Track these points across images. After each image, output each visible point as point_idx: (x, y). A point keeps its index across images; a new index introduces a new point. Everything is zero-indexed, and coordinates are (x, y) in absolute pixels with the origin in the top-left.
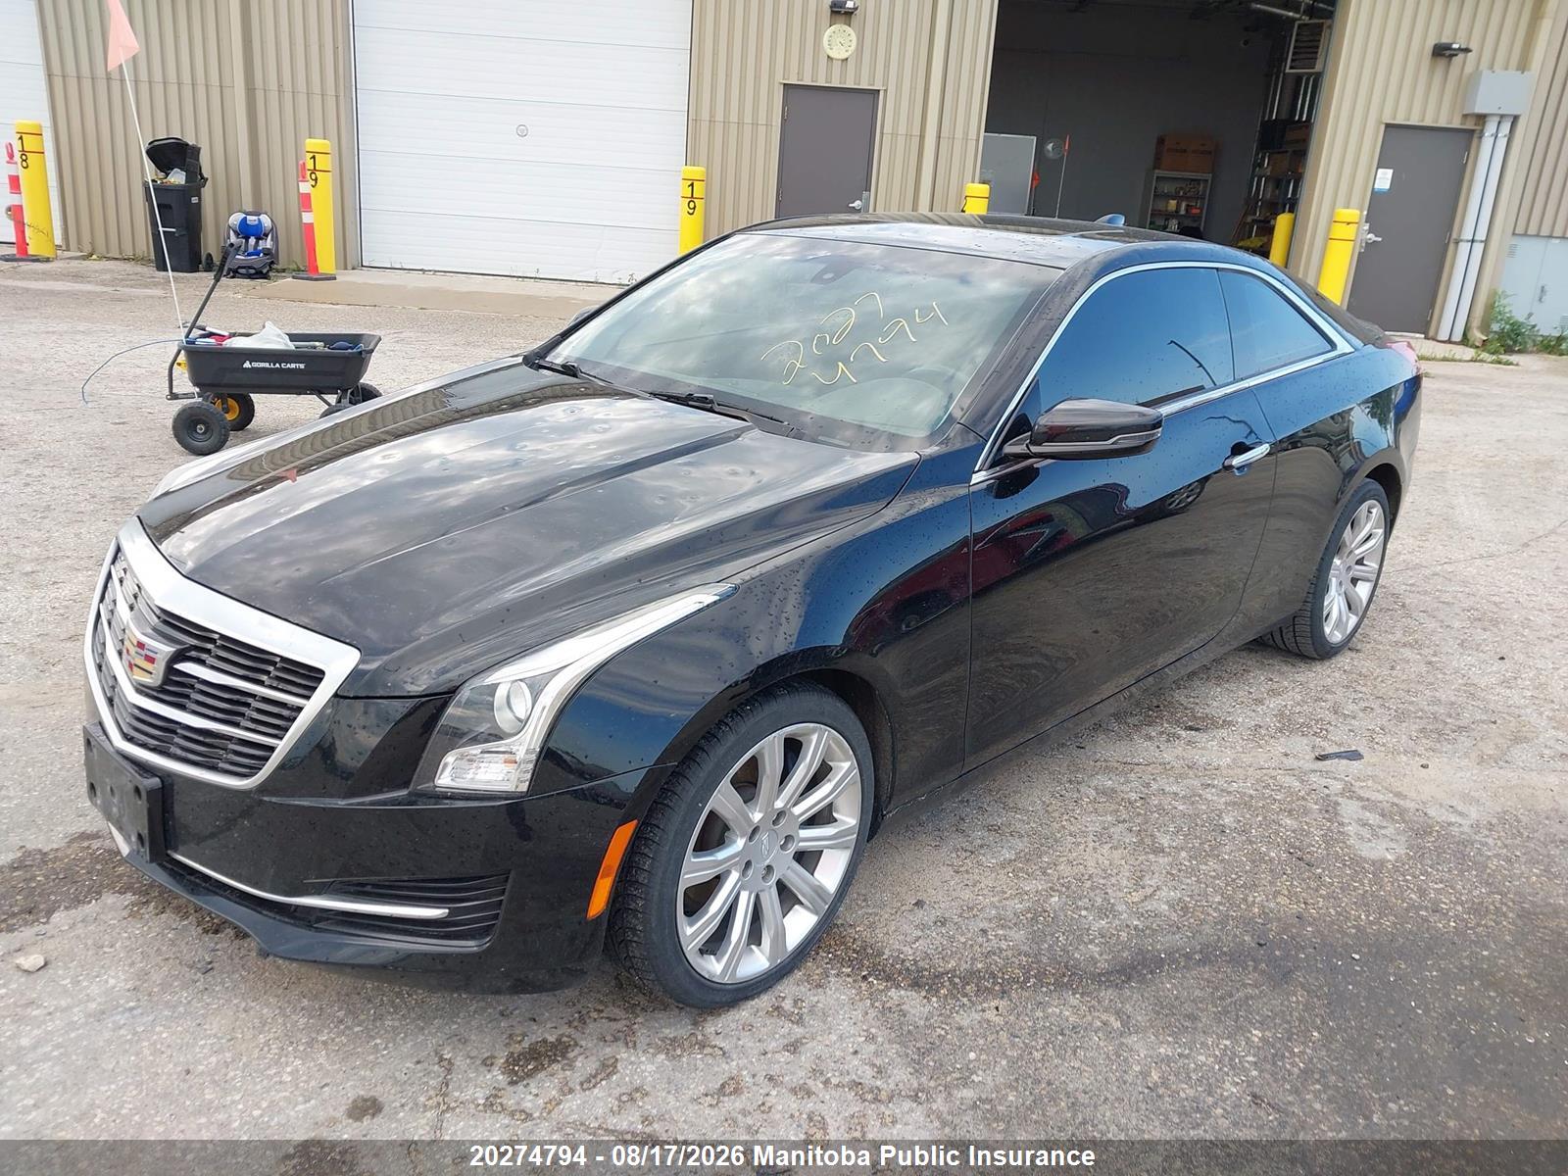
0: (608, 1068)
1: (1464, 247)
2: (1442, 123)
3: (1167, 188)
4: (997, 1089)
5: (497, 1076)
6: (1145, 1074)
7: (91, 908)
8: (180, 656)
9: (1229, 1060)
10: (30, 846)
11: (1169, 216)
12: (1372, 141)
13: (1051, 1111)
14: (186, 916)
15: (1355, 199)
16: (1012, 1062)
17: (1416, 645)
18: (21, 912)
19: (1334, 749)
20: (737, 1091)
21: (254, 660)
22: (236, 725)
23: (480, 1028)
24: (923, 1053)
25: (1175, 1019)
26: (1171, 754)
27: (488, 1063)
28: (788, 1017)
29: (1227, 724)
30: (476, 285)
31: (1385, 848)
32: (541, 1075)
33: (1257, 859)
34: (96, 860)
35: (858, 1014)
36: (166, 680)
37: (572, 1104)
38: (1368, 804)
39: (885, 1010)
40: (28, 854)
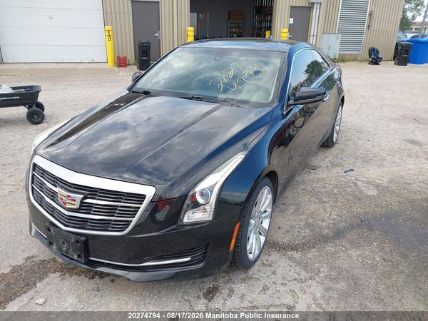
0: (232, 291)
1: (312, 37)
2: (304, 5)
3: (232, 25)
4: (328, 272)
5: (203, 301)
6: (357, 260)
7: (47, 280)
8: (86, 198)
9: (372, 251)
10: (13, 265)
11: (234, 33)
12: (288, 11)
13: (344, 274)
14: (80, 276)
15: (285, 26)
16: (327, 264)
17: (349, 140)
18: (25, 286)
19: (347, 169)
20: (268, 288)
21: (117, 195)
22: (113, 216)
23: (190, 288)
24: (306, 267)
25: (355, 245)
26: (312, 176)
27: (199, 297)
28: (267, 265)
29: (320, 167)
30: (43, 66)
31: (372, 192)
32: (215, 297)
33: (348, 200)
34: (39, 264)
35: (284, 260)
36: (81, 206)
37: (229, 303)
38: (363, 182)
39: (290, 258)
40: (14, 267)
